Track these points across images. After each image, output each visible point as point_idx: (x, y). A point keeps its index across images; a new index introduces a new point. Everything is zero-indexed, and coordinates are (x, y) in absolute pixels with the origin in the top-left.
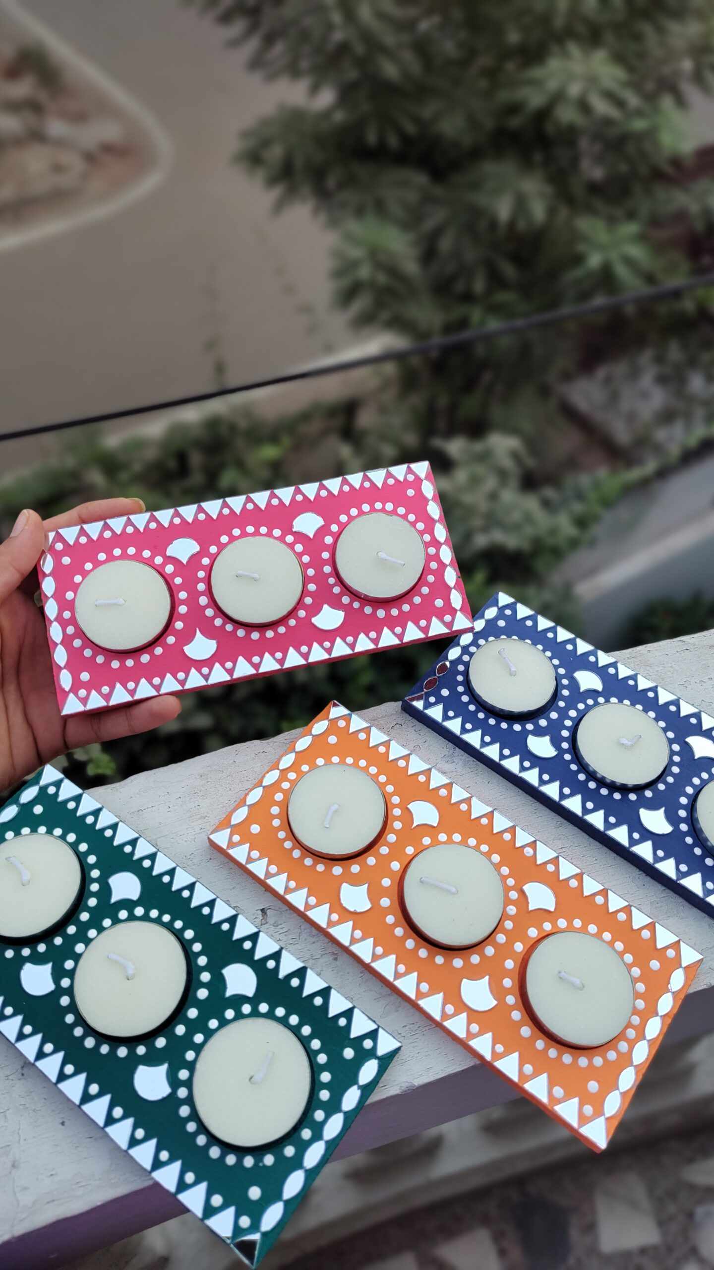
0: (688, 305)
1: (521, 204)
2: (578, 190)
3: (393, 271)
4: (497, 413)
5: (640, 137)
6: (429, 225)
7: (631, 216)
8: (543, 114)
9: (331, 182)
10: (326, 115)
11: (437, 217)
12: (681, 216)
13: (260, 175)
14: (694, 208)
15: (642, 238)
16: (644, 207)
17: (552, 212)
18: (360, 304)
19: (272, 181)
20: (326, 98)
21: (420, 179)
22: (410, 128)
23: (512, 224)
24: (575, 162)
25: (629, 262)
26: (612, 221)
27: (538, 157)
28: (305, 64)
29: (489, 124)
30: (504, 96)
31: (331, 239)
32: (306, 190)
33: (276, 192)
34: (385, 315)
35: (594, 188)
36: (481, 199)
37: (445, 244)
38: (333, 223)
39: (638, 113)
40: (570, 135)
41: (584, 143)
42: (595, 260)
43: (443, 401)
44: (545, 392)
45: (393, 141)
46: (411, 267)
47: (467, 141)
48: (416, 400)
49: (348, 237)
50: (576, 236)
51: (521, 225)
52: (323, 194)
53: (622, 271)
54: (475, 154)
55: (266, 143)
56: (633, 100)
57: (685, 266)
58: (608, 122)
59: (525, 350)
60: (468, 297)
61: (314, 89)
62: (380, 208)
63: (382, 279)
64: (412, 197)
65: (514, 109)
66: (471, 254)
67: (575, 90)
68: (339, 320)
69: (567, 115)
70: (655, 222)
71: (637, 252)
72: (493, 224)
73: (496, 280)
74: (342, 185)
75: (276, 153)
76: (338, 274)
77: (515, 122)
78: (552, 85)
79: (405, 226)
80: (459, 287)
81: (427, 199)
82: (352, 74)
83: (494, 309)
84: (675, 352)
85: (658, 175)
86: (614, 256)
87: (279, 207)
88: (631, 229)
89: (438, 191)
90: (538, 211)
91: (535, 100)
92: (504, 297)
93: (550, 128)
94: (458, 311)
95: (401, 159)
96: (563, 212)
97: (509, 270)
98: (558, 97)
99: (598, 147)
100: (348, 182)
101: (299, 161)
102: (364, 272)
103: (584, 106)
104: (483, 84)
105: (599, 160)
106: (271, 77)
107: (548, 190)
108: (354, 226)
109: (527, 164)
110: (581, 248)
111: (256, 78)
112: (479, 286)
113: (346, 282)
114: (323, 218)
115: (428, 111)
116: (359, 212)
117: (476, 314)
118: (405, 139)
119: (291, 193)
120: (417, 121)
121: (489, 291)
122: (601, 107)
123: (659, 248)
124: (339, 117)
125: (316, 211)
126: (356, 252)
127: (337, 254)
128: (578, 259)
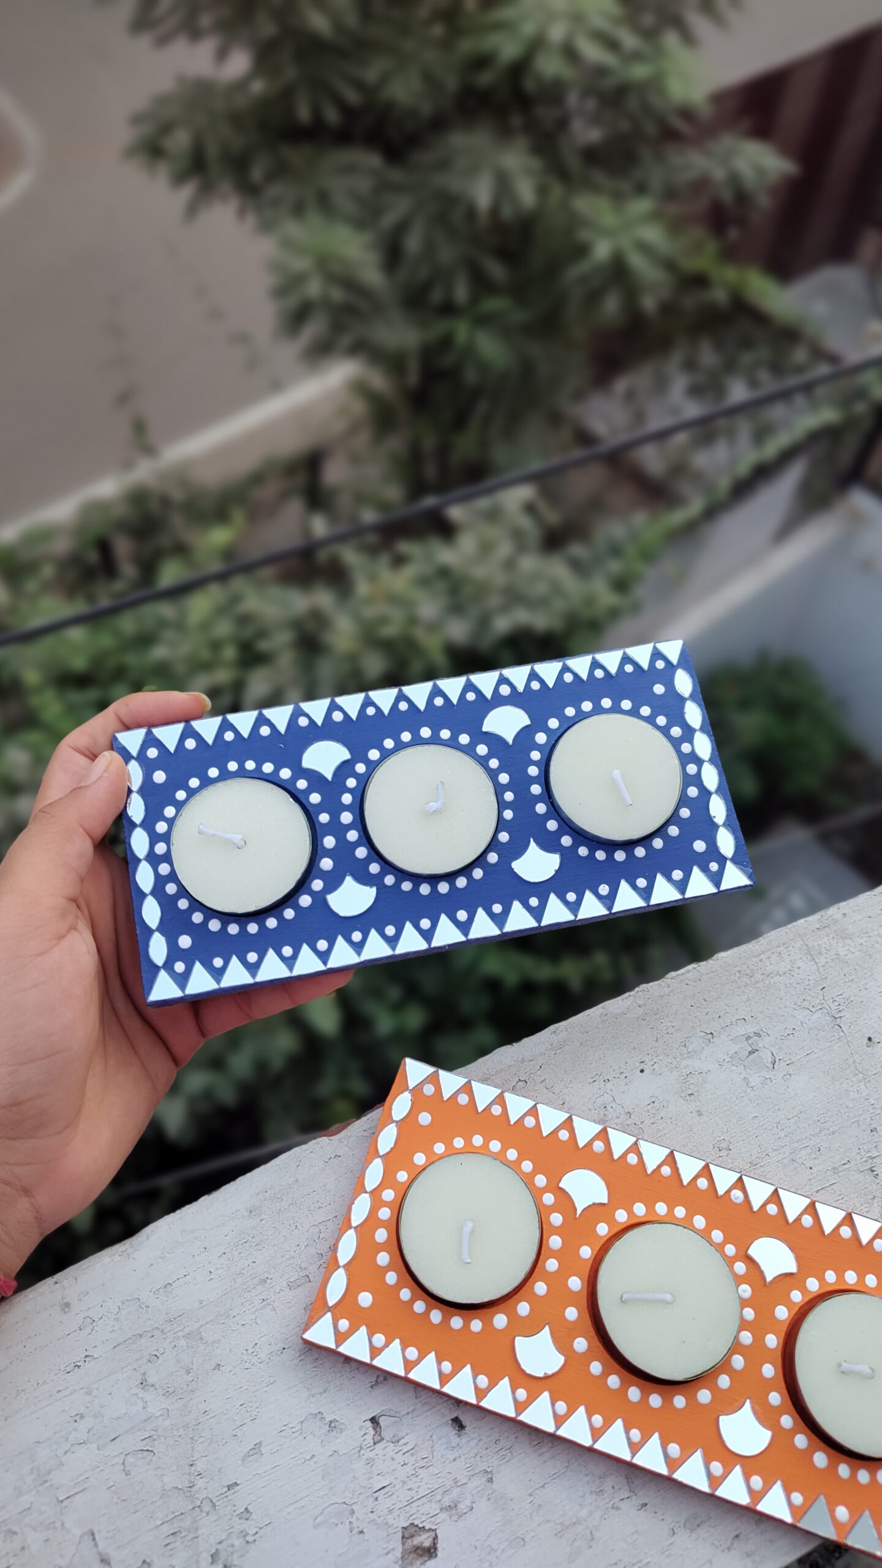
0: (719, 295)
1: (503, 184)
2: (573, 163)
3: (351, 284)
4: (500, 453)
5: (641, 88)
6: (389, 220)
7: (641, 189)
8: (519, 69)
9: (257, 173)
10: (242, 85)
11: (397, 208)
12: (701, 184)
13: (163, 171)
14: (719, 174)
15: (656, 216)
16: (656, 177)
17: (542, 191)
18: (315, 327)
19: (179, 179)
20: (239, 63)
21: (372, 160)
22: (352, 97)
23: (495, 211)
24: (563, 124)
25: (644, 248)
26: (618, 197)
27: (517, 120)
28: (205, 20)
29: (452, 83)
30: (467, 46)
31: (265, 247)
32: (226, 186)
33: (187, 191)
34: (346, 340)
35: (592, 156)
36: (452, 182)
37: (413, 243)
38: (266, 227)
39: (636, 56)
40: (554, 92)
41: (572, 99)
42: (602, 250)
43: (429, 442)
44: (556, 419)
45: (332, 116)
46: (372, 275)
47: (426, 109)
48: (396, 443)
49: (287, 244)
50: (575, 221)
51: (507, 212)
52: (249, 191)
53: (638, 262)
54: (439, 124)
55: (166, 128)
56: (629, 40)
57: (711, 247)
58: (601, 71)
59: (527, 370)
60: (448, 309)
61: (222, 54)
62: (324, 202)
63: (337, 295)
64: (364, 184)
65: (482, 62)
66: (447, 253)
67: (557, 33)
68: (289, 351)
69: (550, 66)
70: (670, 194)
71: (653, 234)
72: (471, 213)
73: (481, 284)
74: (271, 177)
75: (181, 140)
76: (281, 292)
77: (485, 79)
78: (528, 29)
79: (360, 224)
80: (436, 296)
81: (384, 187)
82: (267, 28)
83: (482, 321)
84: (708, 356)
85: (669, 135)
86: (625, 243)
87: (192, 210)
88: (642, 206)
89: (396, 175)
90: (526, 193)
91: (508, 49)
92: (494, 304)
93: (530, 85)
94: (438, 328)
95: (343, 137)
96: (557, 191)
97: (497, 270)
98: (536, 45)
99: (591, 104)
100: (280, 171)
101: (212, 151)
102: (314, 288)
103: (570, 52)
104: (438, 30)
105: (595, 120)
106: (163, 41)
107: (535, 163)
108: (293, 229)
109: (505, 132)
110: (584, 235)
111: (144, 42)
112: (461, 292)
113: (292, 302)
114: (251, 220)
115: (371, 73)
116: (298, 210)
117: (462, 331)
118: (347, 111)
119: (207, 190)
120: (359, 85)
121: (475, 299)
122: (592, 52)
123: (675, 227)
124: (258, 87)
125: (241, 213)
126: (301, 264)
127: (275, 267)
128: (582, 251)
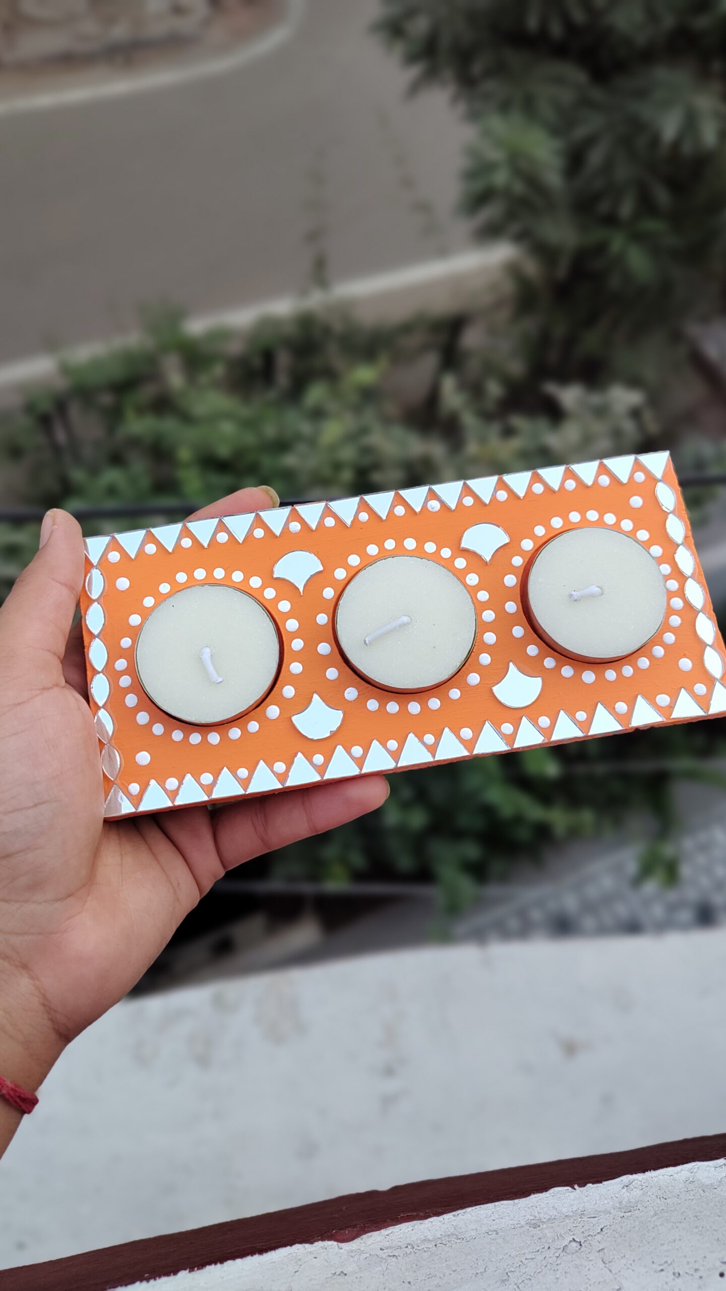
1: (691, 122)
3: (533, 182)
4: (620, 355)
6: (581, 132)
9: (477, 68)
11: (591, 124)
13: (399, 49)
18: (491, 212)
19: (411, 59)
21: (579, 76)
22: (579, 16)
23: (676, 145)
27: (717, 67)
29: (669, 21)
31: (468, 133)
32: (448, 74)
33: (415, 71)
34: (515, 228)
36: (645, 111)
37: (596, 158)
38: (473, 116)
43: (560, 331)
44: (676, 336)
45: (556, 30)
46: (553, 178)
47: (641, 39)
49: (488, 135)
51: (687, 148)
52: (466, 81)
54: (648, 56)
55: (411, 13)
60: (611, 220)
62: (529, 106)
63: (519, 188)
64: (567, 96)
66: (624, 172)
68: (464, 227)
72: (655, 141)
73: (647, 205)
74: (488, 73)
75: (420, 26)
76: (471, 175)
77: (702, 22)
79: (555, 131)
80: (604, 207)
81: (584, 102)
83: (638, 237)
87: (414, 89)
89: (597, 94)
90: (709, 135)
92: (652, 225)
94: (597, 235)
95: (560, 51)
97: (662, 196)
100: (499, 70)
101: (445, 41)
102: (501, 178)
108: (497, 123)
109: (704, 75)
112: (626, 209)
113: (478, 186)
114: (461, 108)
116: (504, 107)
117: (617, 242)
118: (570, 27)
119: (431, 75)
120: (589, 8)
121: (637, 217)
125: (455, 100)
126: (495, 155)
127: (472, 152)
